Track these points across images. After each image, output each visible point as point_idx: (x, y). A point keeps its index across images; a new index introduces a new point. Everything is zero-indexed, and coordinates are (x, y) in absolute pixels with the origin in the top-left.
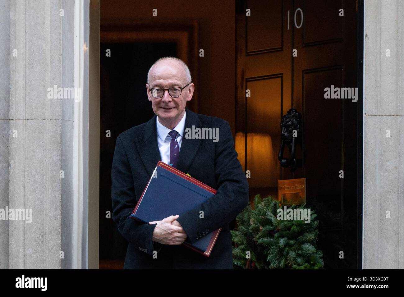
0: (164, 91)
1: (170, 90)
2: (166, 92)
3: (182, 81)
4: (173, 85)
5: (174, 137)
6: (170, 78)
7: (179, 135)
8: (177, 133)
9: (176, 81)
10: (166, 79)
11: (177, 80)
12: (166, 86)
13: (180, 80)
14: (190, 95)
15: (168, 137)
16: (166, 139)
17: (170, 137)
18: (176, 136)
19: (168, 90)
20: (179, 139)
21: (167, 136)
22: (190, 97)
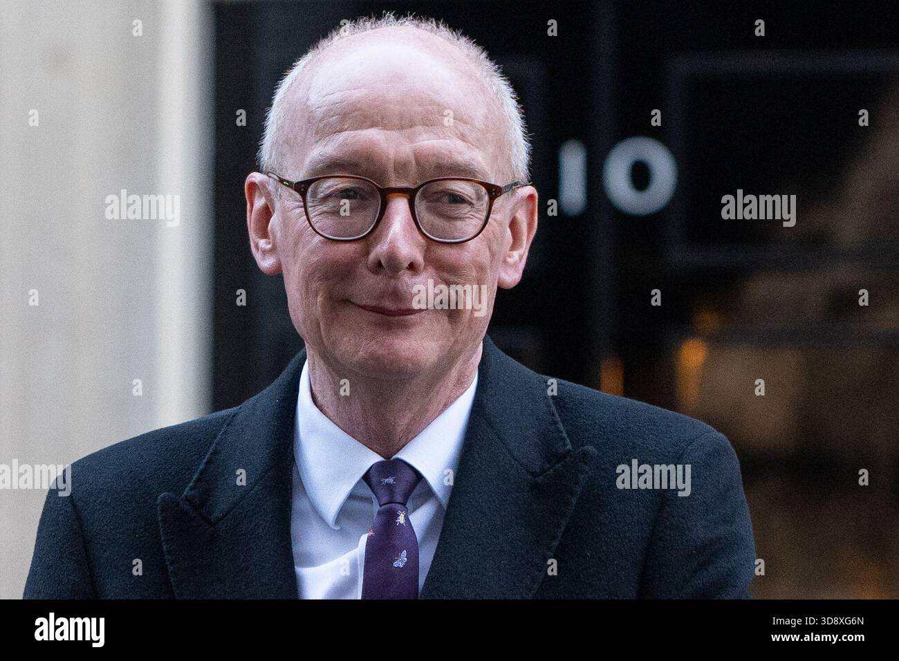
0: (387, 195)
1: (417, 199)
2: (400, 206)
3: (491, 149)
4: (439, 167)
5: (399, 498)
6: (425, 124)
7: (429, 493)
8: (419, 477)
9: (460, 145)
10: (401, 128)
11: (463, 137)
12: (401, 167)
13: (479, 144)
14: (516, 254)
15: (357, 504)
16: (344, 513)
17: (368, 500)
18: (407, 496)
19: (410, 194)
20: (419, 518)
21: (352, 496)
22: (515, 265)
